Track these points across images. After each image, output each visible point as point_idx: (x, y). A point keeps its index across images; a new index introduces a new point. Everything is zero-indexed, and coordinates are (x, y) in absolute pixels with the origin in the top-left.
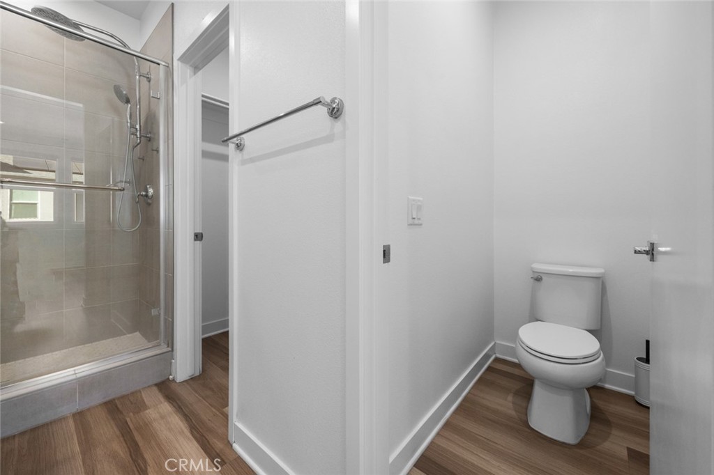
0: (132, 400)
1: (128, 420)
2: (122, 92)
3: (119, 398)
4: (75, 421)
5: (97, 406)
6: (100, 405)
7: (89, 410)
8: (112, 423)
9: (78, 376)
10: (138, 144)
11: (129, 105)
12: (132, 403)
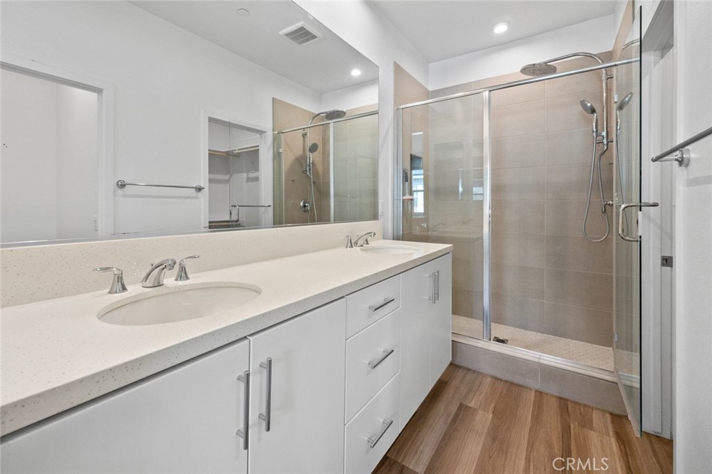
0: (582, 412)
1: (572, 426)
2: (586, 105)
3: (572, 402)
4: (535, 396)
5: (553, 396)
6: (556, 397)
7: (547, 394)
8: (559, 418)
9: (542, 361)
10: (605, 151)
11: (595, 115)
12: (581, 414)
